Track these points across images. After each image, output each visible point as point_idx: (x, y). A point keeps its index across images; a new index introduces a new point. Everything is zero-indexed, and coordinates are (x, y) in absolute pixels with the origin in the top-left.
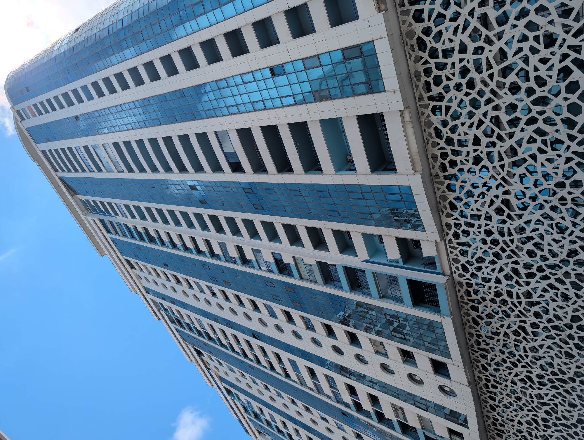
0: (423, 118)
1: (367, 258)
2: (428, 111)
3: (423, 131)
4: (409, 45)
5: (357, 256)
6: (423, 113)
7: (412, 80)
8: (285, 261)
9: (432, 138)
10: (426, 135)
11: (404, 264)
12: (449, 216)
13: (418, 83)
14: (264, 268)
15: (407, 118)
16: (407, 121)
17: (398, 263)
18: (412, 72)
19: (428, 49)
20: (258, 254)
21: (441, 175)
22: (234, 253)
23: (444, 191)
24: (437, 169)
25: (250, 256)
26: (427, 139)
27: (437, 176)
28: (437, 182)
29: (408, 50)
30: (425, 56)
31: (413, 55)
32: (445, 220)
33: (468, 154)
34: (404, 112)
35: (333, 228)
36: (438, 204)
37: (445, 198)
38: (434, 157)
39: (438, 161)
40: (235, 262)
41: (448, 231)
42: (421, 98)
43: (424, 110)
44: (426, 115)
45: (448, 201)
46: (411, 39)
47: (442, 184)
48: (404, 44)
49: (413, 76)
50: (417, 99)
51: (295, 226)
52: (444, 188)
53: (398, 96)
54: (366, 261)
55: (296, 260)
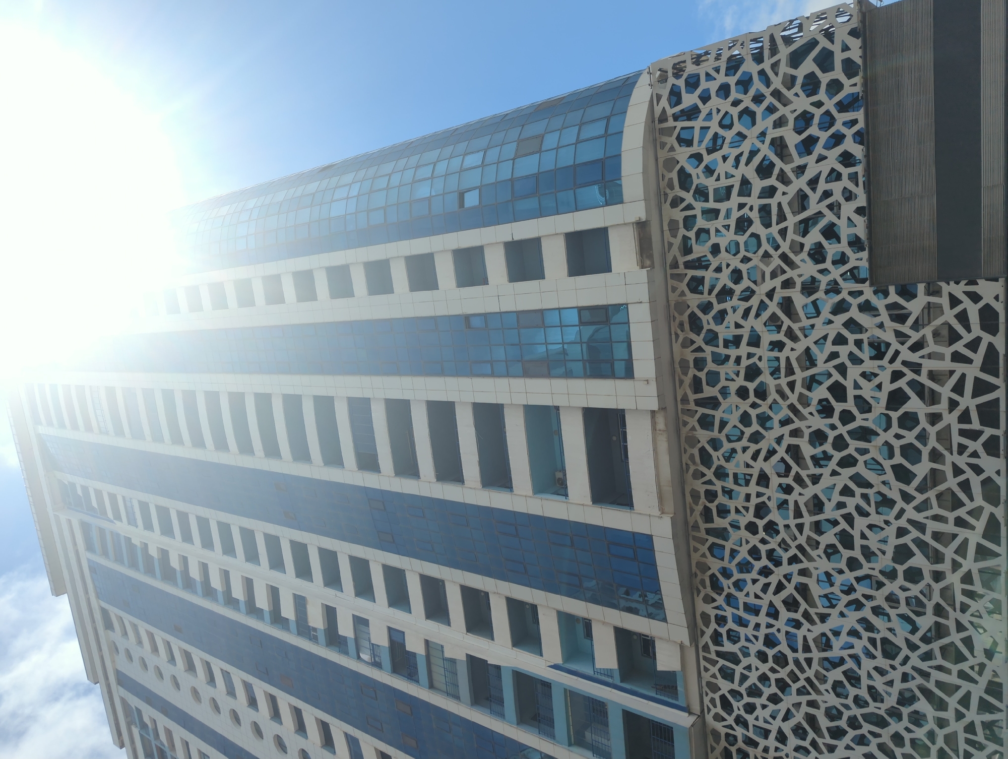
0: (685, 431)
1: (559, 660)
2: (693, 422)
3: (681, 452)
4: (677, 321)
5: (541, 655)
6: (685, 424)
7: (674, 371)
8: (409, 648)
9: (694, 463)
10: (685, 458)
11: (622, 681)
12: (709, 600)
13: (683, 377)
14: (365, 656)
15: (661, 425)
16: (660, 430)
17: (612, 677)
18: (677, 359)
19: (704, 331)
20: (363, 628)
21: (703, 526)
22: (316, 619)
23: (704, 555)
24: (697, 516)
25: (346, 629)
26: (686, 464)
27: (696, 527)
28: (695, 538)
29: (675, 326)
30: (699, 340)
31: (682, 336)
32: (702, 607)
33: (748, 497)
34: (657, 415)
35: (509, 595)
36: (693, 575)
37: (704, 568)
38: (695, 496)
39: (700, 503)
40: (314, 639)
41: (704, 628)
42: (685, 400)
43: (686, 418)
44: (689, 427)
45: (709, 573)
46: (681, 314)
47: (703, 541)
48: (670, 318)
49: (677, 366)
50: (679, 399)
51: (443, 582)
52: (704, 549)
53: (653, 389)
54: (556, 667)
55: (430, 649)
